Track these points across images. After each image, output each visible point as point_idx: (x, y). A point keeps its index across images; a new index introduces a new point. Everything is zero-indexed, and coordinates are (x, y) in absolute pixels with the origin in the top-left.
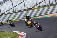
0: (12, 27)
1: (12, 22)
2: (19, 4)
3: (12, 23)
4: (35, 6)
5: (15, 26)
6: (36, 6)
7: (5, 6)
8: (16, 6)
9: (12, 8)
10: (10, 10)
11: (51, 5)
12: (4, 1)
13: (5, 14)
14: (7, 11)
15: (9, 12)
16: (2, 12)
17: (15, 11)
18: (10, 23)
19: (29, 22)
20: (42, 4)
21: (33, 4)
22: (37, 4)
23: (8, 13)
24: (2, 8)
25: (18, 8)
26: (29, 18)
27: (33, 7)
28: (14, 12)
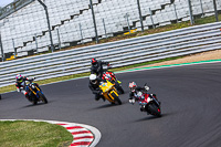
0: (35, 104)
1: (36, 85)
2: (72, 17)
3: (35, 90)
4: (134, 23)
5: (46, 102)
6: (138, 24)
7: (17, 23)
8: (63, 22)
9: (44, 33)
10: (38, 40)
11: (197, 19)
12: (14, 4)
13: (19, 55)
14: (25, 44)
15: (34, 47)
16: (8, 49)
17: (55, 42)
18: (28, 90)
19: (106, 87)
20: (163, 18)
21: (127, 16)
22: (144, 18)
23: (31, 53)
24: (9, 33)
25: (68, 34)
26: (102, 71)
27: (126, 29)
28: (53, 48)
